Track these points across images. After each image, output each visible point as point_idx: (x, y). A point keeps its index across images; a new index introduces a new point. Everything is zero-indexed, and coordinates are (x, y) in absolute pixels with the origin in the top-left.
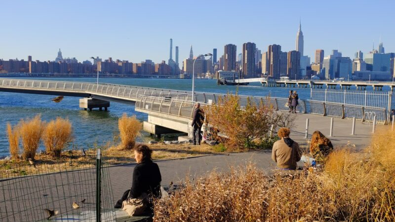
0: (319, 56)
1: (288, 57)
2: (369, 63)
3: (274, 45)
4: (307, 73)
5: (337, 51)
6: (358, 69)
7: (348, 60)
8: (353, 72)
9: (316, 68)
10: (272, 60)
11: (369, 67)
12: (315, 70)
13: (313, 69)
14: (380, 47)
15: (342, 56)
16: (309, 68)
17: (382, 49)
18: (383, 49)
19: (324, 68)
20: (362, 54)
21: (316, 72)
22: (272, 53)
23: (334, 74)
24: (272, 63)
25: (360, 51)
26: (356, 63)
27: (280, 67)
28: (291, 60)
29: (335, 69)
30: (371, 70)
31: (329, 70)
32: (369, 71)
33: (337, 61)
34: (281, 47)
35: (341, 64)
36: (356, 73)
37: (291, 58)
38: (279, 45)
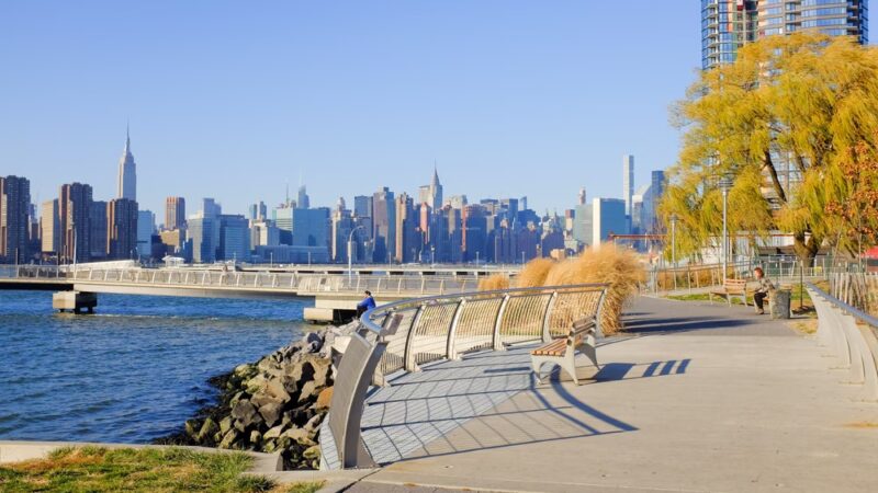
0: (174, 212)
1: (110, 214)
2: (285, 228)
3: (75, 184)
4: (153, 250)
5: (213, 200)
6: (264, 241)
7: (239, 222)
8: (253, 248)
9: (170, 237)
10: (70, 221)
11: (285, 237)
12: (169, 244)
13: (165, 240)
14: (300, 194)
15: (223, 212)
16: (156, 239)
17: (305, 200)
18: (307, 199)
19: (191, 240)
20: (265, 207)
21: (173, 247)
22: (70, 204)
23: (213, 252)
24: (69, 228)
25: (262, 203)
26: (259, 229)
27: (89, 237)
28: (116, 219)
29: (215, 243)
30: (290, 244)
31: (202, 245)
32: (286, 245)
33: (218, 224)
34: (91, 189)
35: (227, 229)
36: (258, 250)
37: (116, 216)
38: (86, 186)
